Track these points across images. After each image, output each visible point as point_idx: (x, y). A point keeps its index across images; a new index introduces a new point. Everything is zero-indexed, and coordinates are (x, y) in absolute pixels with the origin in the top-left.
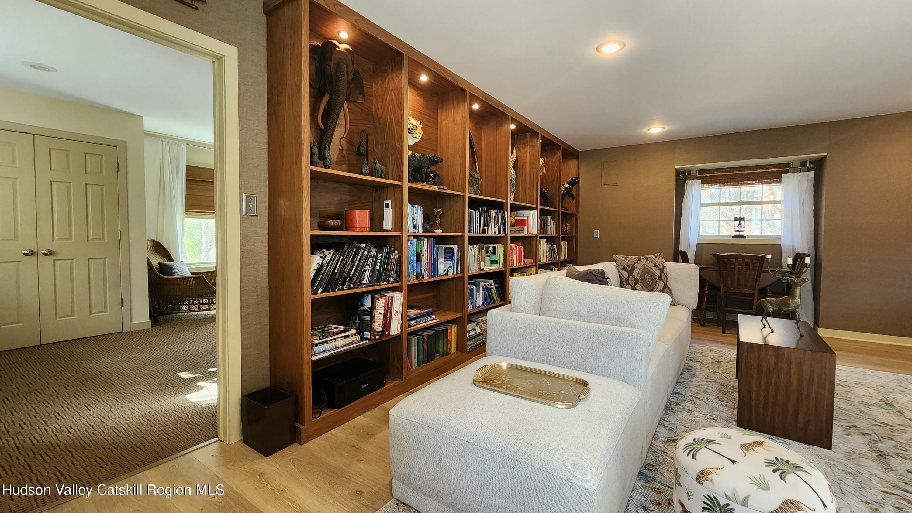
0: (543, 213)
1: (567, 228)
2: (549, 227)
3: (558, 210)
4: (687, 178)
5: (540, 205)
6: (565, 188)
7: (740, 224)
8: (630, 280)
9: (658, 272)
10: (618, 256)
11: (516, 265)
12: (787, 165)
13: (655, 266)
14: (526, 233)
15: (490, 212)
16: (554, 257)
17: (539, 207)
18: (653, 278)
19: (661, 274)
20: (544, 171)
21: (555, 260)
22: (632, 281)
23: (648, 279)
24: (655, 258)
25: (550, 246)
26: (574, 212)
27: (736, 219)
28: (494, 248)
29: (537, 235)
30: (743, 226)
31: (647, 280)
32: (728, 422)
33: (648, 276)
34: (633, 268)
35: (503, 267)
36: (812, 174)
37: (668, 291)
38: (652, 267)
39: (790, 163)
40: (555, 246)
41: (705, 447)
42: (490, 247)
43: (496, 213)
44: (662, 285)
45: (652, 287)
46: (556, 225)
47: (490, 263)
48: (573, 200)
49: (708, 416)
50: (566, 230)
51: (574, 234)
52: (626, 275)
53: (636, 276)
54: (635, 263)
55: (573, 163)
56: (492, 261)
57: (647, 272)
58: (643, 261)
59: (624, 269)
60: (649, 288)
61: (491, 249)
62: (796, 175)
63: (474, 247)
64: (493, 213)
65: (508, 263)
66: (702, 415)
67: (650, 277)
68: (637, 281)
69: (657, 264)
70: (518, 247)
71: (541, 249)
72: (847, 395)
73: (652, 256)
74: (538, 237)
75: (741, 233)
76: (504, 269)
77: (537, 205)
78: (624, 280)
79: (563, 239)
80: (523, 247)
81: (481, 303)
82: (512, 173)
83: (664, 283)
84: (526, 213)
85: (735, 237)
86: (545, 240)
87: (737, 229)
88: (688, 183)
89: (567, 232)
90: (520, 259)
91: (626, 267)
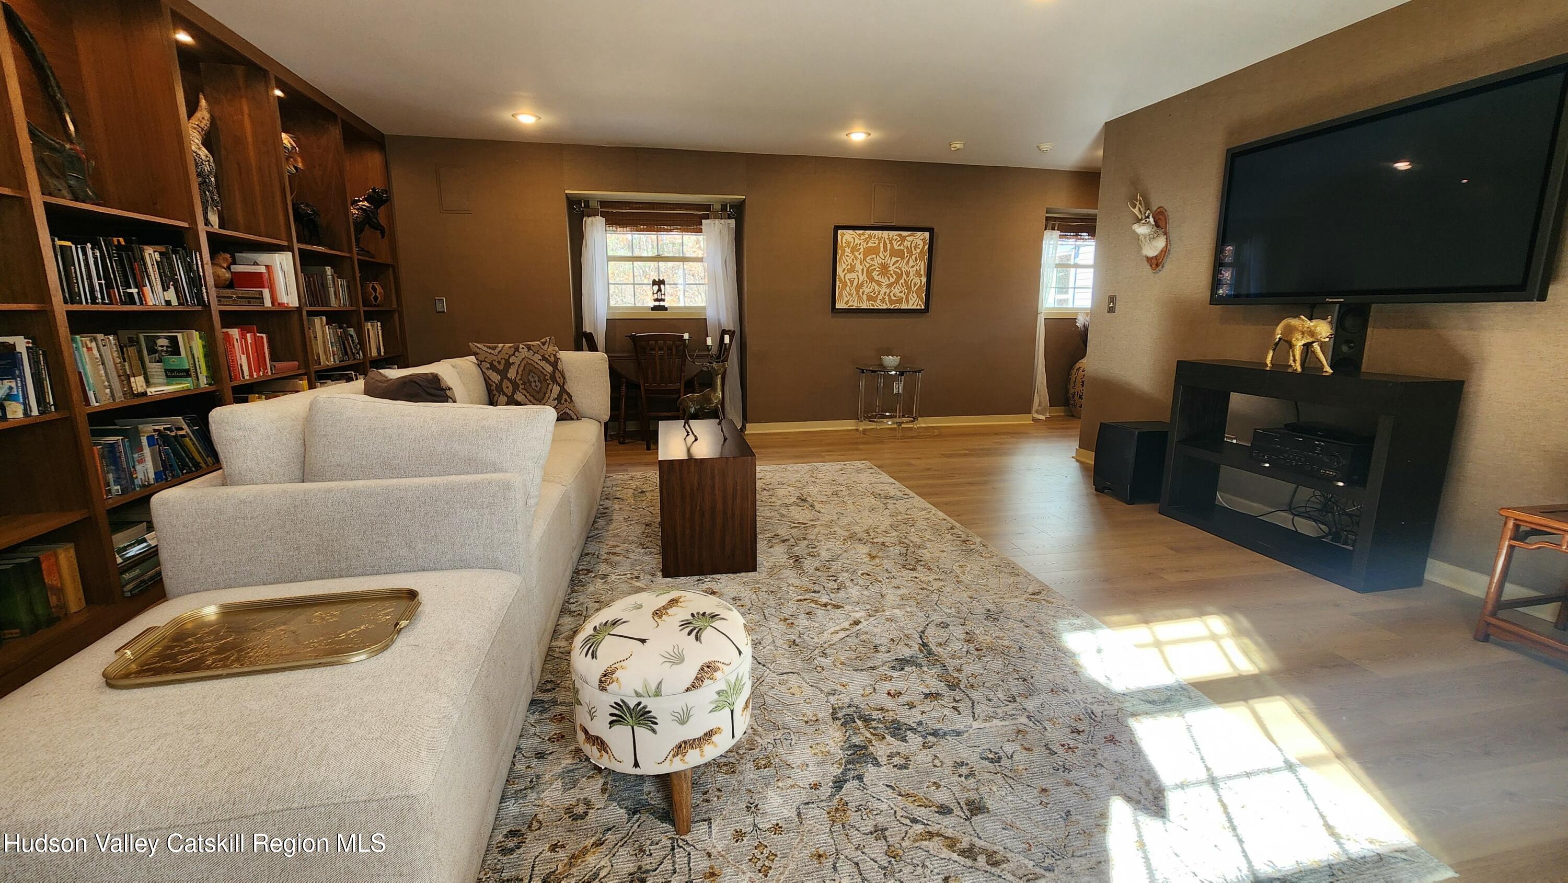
0: (306, 262)
1: (376, 293)
2: (332, 290)
3: (348, 255)
4: (585, 213)
5: (298, 242)
6: (361, 208)
7: (660, 290)
8: (504, 386)
9: (549, 369)
10: (478, 345)
11: (251, 375)
12: (707, 207)
13: (544, 358)
14: (268, 303)
15: (142, 251)
16: (353, 354)
17: (296, 246)
18: (542, 378)
19: (554, 372)
20: (300, 165)
21: (355, 359)
22: (507, 387)
23: (535, 382)
24: (542, 347)
25: (339, 331)
26: (389, 262)
27: (654, 283)
28: (174, 341)
29: (299, 309)
30: (663, 293)
31: (533, 384)
32: (653, 575)
33: (533, 377)
34: (508, 365)
35: (210, 384)
36: (732, 222)
37: (567, 398)
38: (539, 362)
39: (710, 205)
40: (351, 331)
41: (609, 634)
42: (159, 337)
43: (161, 254)
44: (556, 389)
45: (541, 395)
46: (348, 287)
47: (167, 376)
48: (383, 237)
49: (629, 576)
50: (376, 298)
51: (395, 306)
52: (496, 377)
53: (513, 378)
54: (510, 356)
55: (374, 159)
56: (172, 371)
57: (531, 371)
58: (524, 352)
59: (492, 367)
60: (538, 396)
61: (163, 342)
62: (717, 221)
63: (95, 339)
64: (151, 254)
65: (225, 374)
66: (621, 577)
67: (536, 379)
68: (515, 386)
69: (547, 356)
70: (248, 335)
71: (316, 337)
72: (770, 500)
73: (538, 342)
74: (304, 313)
75: (662, 303)
76: (213, 388)
77: (290, 239)
78: (493, 388)
79: (370, 317)
80: (264, 335)
81: (152, 476)
82: (204, 158)
83: (560, 386)
84: (264, 258)
85: (655, 308)
86: (324, 318)
87: (656, 296)
88: (588, 221)
89: (376, 301)
90: (260, 363)
91: (496, 363)
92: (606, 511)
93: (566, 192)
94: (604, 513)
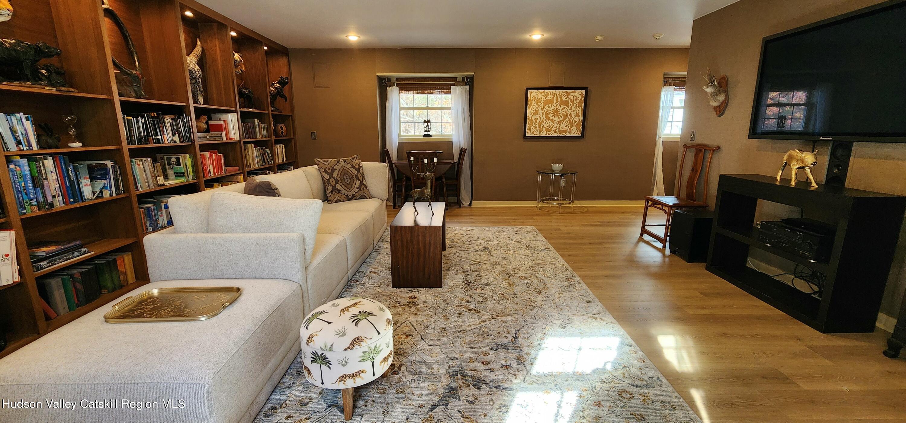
0: (244, 117)
1: (282, 130)
2: (258, 130)
3: (267, 112)
4: (388, 85)
5: (240, 108)
6: (275, 88)
7: (428, 126)
8: (331, 181)
9: (355, 172)
10: (319, 160)
11: (214, 174)
12: (454, 79)
13: (353, 166)
14: (224, 139)
15: (164, 118)
16: (268, 162)
17: (239, 110)
18: (351, 178)
19: (358, 174)
20: (244, 69)
21: (269, 164)
22: (333, 182)
23: (347, 179)
24: (352, 160)
25: (261, 150)
26: (290, 114)
27: (425, 122)
28: (178, 159)
29: (240, 141)
30: (429, 127)
31: (346, 180)
32: (388, 286)
33: (346, 176)
34: (333, 170)
35: (194, 180)
36: (468, 87)
37: (364, 187)
38: (350, 168)
39: (456, 78)
40: (268, 150)
41: (317, 318)
42: (172, 158)
43: (172, 119)
44: (358, 183)
45: (350, 186)
46: (267, 128)
47: (176, 176)
48: (286, 101)
49: (375, 285)
50: (282, 133)
51: (292, 136)
52: (327, 177)
53: (336, 177)
54: (335, 165)
55: (283, 61)
56: (177, 173)
57: (345, 173)
58: (342, 164)
59: (325, 171)
60: (348, 186)
61: (174, 160)
62: (459, 87)
63: (142, 160)
64: (168, 120)
65: (201, 175)
66: (372, 285)
67: (348, 177)
68: (337, 181)
69: (354, 165)
70: (214, 155)
71: (249, 154)
72: (468, 247)
73: (350, 158)
74: (242, 143)
75: (429, 133)
76: (196, 181)
77: (236, 107)
78: (326, 182)
79: (277, 142)
80: (222, 155)
81: (166, 223)
82: (196, 70)
83: (360, 181)
84: (224, 116)
85: (425, 136)
86: (253, 145)
87: (425, 129)
88: (389, 89)
89: (282, 134)
90: (219, 168)
91: (327, 169)
92: (379, 248)
93: (377, 74)
94: (378, 250)
